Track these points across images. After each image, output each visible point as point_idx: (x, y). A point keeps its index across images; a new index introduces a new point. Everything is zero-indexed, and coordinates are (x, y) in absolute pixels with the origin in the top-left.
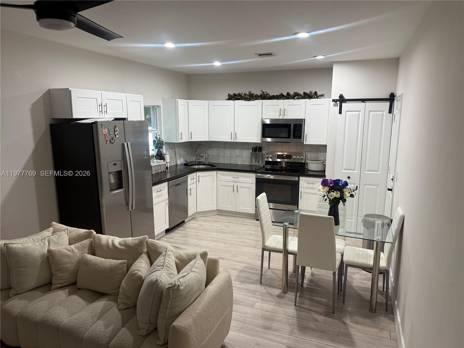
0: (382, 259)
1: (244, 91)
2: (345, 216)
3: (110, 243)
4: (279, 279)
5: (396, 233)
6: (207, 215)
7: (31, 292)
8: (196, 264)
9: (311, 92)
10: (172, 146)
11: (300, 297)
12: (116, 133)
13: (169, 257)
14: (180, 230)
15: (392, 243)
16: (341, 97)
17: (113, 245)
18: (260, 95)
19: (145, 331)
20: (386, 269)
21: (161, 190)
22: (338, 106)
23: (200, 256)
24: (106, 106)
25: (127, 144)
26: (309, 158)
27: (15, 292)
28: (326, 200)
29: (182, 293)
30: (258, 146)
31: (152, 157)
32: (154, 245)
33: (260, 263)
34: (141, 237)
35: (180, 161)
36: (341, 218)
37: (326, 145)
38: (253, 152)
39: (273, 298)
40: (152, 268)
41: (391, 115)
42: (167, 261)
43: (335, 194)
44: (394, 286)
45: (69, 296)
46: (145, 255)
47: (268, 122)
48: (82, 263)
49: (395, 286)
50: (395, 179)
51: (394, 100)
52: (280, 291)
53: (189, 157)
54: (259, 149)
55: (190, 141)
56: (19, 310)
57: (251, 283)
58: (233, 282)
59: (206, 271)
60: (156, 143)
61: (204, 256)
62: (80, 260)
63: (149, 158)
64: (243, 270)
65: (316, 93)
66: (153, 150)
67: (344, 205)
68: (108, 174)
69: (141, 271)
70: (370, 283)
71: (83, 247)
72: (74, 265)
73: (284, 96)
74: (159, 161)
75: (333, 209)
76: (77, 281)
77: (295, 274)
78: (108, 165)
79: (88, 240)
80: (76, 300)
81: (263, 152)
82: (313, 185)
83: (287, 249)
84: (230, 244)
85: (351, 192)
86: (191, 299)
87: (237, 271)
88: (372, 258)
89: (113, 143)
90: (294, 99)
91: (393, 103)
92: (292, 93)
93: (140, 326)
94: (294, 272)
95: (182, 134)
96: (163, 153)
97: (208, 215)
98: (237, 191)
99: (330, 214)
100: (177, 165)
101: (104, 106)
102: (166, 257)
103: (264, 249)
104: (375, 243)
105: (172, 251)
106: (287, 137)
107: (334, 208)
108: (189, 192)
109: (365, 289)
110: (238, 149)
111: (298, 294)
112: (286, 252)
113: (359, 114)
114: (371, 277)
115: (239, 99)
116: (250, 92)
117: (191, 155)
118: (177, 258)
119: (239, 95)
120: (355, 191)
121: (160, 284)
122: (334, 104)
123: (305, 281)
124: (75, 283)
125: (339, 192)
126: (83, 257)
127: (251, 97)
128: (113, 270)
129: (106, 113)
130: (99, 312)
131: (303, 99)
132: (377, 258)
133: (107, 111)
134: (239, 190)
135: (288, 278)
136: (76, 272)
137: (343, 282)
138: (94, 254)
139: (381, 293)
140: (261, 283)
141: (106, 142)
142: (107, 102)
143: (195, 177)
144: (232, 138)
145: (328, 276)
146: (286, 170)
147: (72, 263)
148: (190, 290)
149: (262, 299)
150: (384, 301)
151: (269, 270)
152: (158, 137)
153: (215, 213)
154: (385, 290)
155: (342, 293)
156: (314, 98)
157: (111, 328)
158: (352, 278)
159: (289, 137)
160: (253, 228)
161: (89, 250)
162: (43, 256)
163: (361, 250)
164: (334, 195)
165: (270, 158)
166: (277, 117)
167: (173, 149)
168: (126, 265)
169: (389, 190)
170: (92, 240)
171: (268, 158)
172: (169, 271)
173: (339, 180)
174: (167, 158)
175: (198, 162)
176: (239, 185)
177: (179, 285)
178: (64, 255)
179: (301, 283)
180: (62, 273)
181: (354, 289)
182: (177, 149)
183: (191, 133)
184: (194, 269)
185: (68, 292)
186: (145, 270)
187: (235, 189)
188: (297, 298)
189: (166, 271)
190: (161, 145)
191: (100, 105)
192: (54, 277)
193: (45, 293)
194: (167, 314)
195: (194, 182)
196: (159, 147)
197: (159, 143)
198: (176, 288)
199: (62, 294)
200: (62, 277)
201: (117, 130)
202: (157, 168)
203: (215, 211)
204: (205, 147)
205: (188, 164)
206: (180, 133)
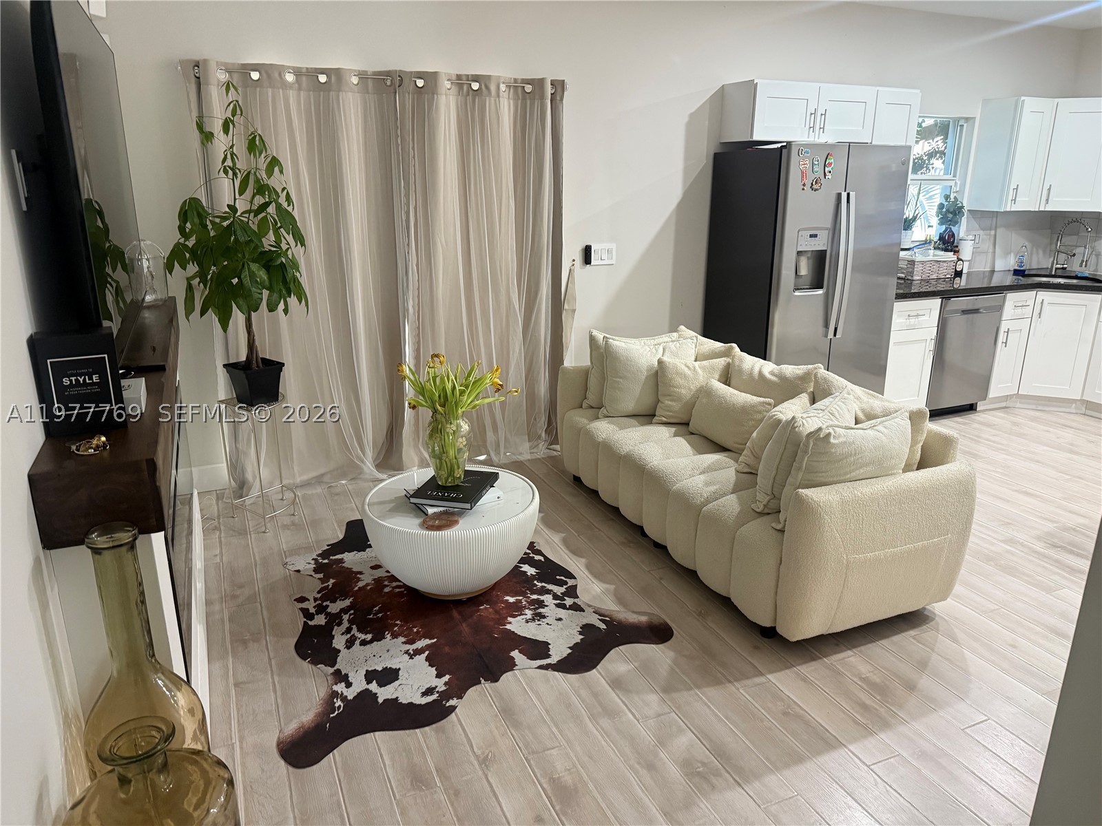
3: (757, 370)
6: (1047, 409)
7: (625, 418)
8: (887, 423)
10: (988, 219)
12: (827, 169)
13: (843, 402)
17: (760, 373)
19: (762, 506)
21: (918, 315)
23: (909, 413)
24: (825, 115)
25: (848, 194)
27: (605, 412)
29: (833, 450)
32: (827, 380)
34: (810, 367)
35: (1005, 263)
42: (835, 406)
45: (674, 436)
46: (806, 395)
48: (705, 392)
55: (1042, 209)
56: (604, 436)
62: (702, 387)
66: (933, 226)
68: (795, 254)
69: (785, 413)
71: (713, 368)
72: (692, 393)
74: (942, 253)
76: (690, 420)
78: (800, 235)
79: (723, 359)
80: (682, 444)
86: (854, 471)
89: (816, 190)
93: (757, 498)
95: (1017, 189)
96: (958, 235)
97: (1050, 408)
102: (837, 400)
108: (1002, 337)
117: (1044, 252)
124: (687, 424)
126: (708, 384)
128: (746, 410)
129: (822, 130)
130: (705, 465)
133: (826, 128)
136: (691, 405)
138: (727, 384)
141: (802, 187)
142: (829, 106)
143: (1031, 303)
147: (689, 388)
152: (953, 196)
153: (1076, 408)
157: (712, 488)
161: (720, 376)
162: (650, 368)
167: (991, 230)
168: (770, 408)
170: (731, 361)
172: (832, 420)
174: (967, 250)
175: (1056, 269)
177: (830, 434)
178: (679, 373)
180: (672, 400)
182: (1002, 232)
183: (1049, 189)
184: (879, 428)
185: (673, 431)
189: (825, 419)
190: (955, 214)
191: (811, 114)
192: (660, 404)
193: (643, 424)
194: (799, 480)
195: (1024, 314)
196: (950, 221)
197: (952, 210)
198: (821, 436)
199: (664, 432)
200: (670, 407)
201: (831, 164)
202: (929, 268)
203: (1076, 403)
204: (1087, 229)
205: (1024, 271)
206: (1013, 186)
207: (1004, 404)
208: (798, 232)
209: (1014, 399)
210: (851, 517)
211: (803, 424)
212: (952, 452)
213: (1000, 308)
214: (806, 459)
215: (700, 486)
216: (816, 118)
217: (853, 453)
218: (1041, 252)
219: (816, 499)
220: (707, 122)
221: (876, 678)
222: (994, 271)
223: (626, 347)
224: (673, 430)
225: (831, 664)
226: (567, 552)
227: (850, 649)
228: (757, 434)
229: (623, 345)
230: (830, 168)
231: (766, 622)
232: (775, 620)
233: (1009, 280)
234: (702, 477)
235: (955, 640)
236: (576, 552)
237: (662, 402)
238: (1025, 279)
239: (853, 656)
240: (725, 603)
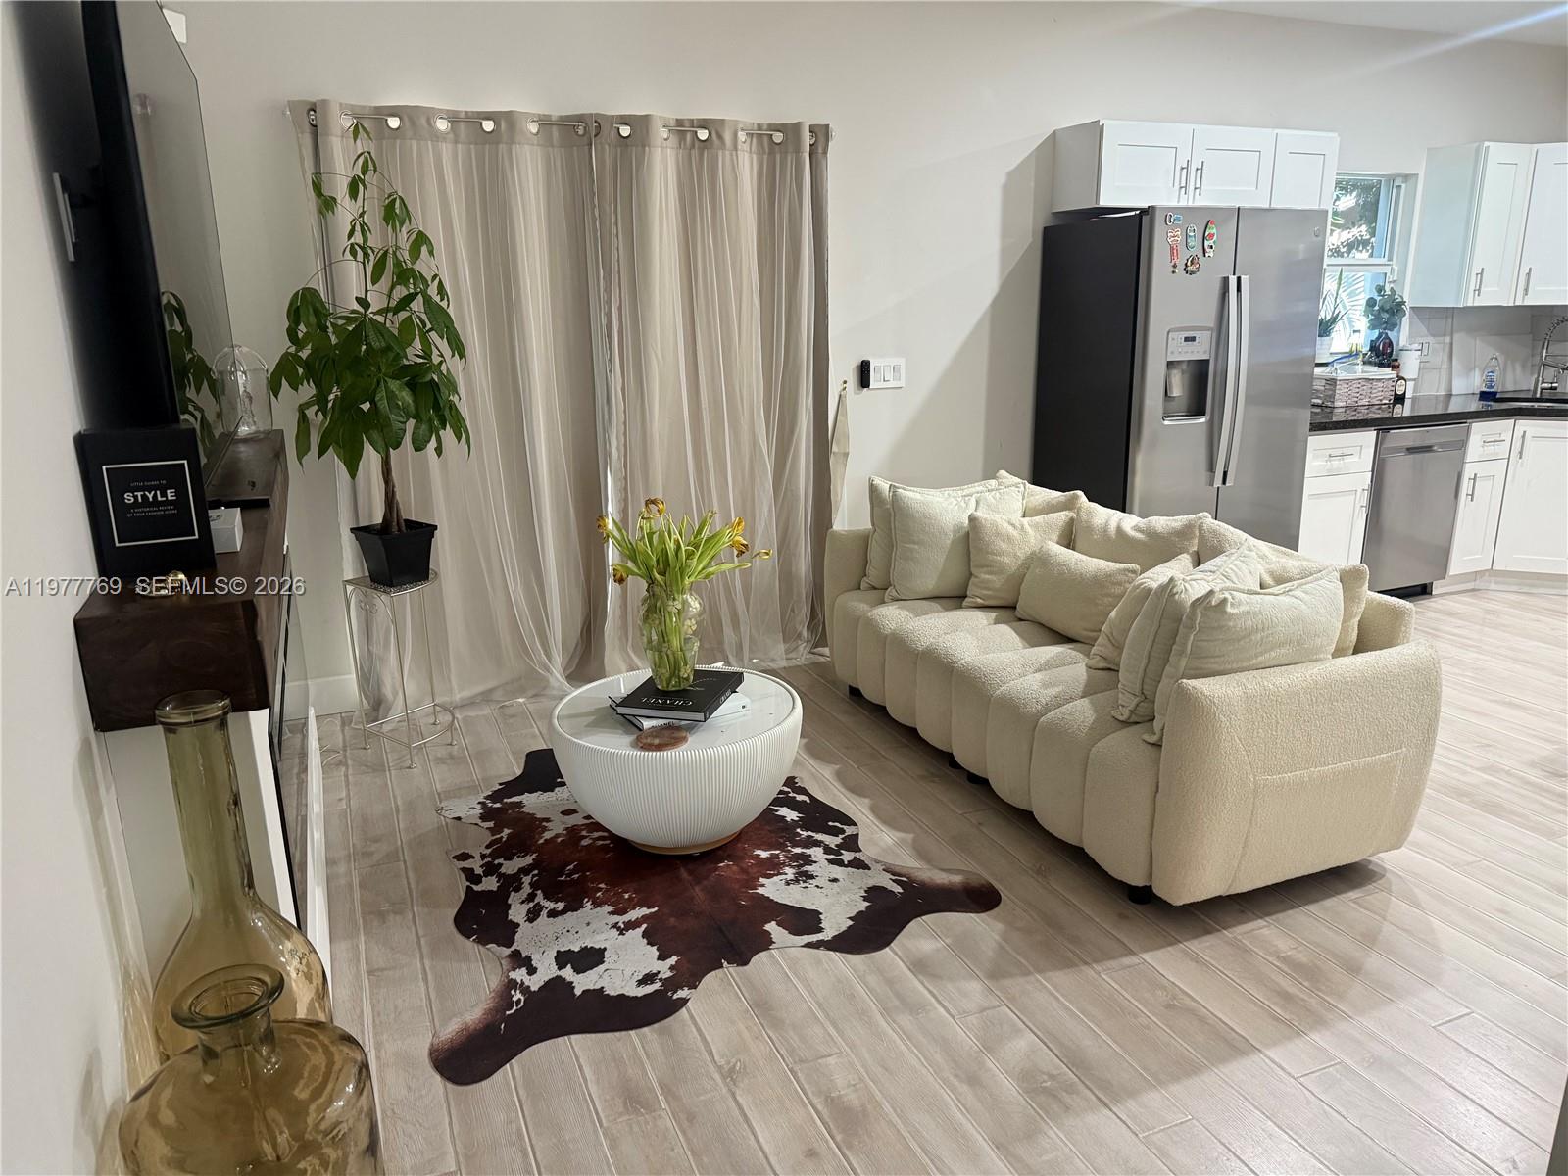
3: (1114, 526)
6: (1534, 591)
7: (923, 601)
8: (1311, 585)
10: (1441, 319)
12: (1207, 243)
13: (1242, 561)
17: (1119, 529)
19: (1127, 711)
21: (1344, 455)
24: (1202, 169)
25: (1239, 279)
27: (894, 593)
29: (1231, 624)
35: (1466, 386)
42: (1229, 566)
45: (995, 624)
46: (1188, 556)
48: (1039, 560)
53: (1509, 374)
55: (1518, 303)
56: (893, 626)
61: (1352, 576)
62: (1033, 553)
66: (1361, 331)
68: (1163, 365)
71: (1049, 526)
72: (1019, 562)
74: (1374, 368)
76: (1017, 601)
78: (1170, 339)
79: (1064, 512)
80: (1006, 632)
86: (1262, 654)
89: (1192, 273)
93: (1120, 701)
95: (1481, 274)
96: (1398, 344)
97: (1541, 590)
101: (1197, 169)
108: (1466, 487)
117: (1524, 367)
121: (1182, 596)
124: (1014, 607)
126: (1043, 549)
128: (1100, 584)
129: (1198, 191)
130: (1042, 660)
133: (1203, 187)
136: (1018, 580)
138: (1069, 546)
141: (1172, 269)
142: (1208, 157)
143: (1507, 436)
147: (1016, 555)
152: (1389, 287)
157: (1053, 691)
161: (1060, 537)
162: (958, 528)
167: (1445, 335)
170: (1075, 515)
172: (1226, 584)
174: (1410, 364)
175: (1542, 389)
177: (1226, 600)
178: (1000, 535)
180: (990, 573)
182: (1461, 339)
183: (1529, 274)
184: (1297, 594)
185: (993, 617)
189: (1216, 583)
190: (1393, 314)
191: (1183, 168)
192: (973, 579)
193: (947, 609)
194: (1182, 670)
195: (1498, 454)
196: (1386, 323)
197: (1387, 307)
198: (1213, 603)
199: (982, 618)
200: (988, 583)
201: (1213, 235)
202: (1358, 390)
205: (1495, 393)
206: (1476, 270)
207: (1470, 586)
208: (1168, 333)
209: (1486, 578)
210: (1260, 719)
211: (1186, 589)
212: (1404, 629)
213: (1462, 445)
214: (1192, 637)
215: (1035, 688)
216: (1189, 173)
217: (1260, 627)
218: (1518, 367)
219: (1207, 693)
220: (1032, 184)
221: (1302, 957)
222: (1451, 395)
223: (922, 499)
224: (993, 615)
225: (1235, 938)
226: (843, 790)
227: (1261, 918)
228: (1117, 614)
229: (918, 496)
230: (1212, 241)
231: (1137, 880)
232: (1150, 876)
233: (1474, 405)
234: (1038, 676)
235: (1416, 904)
236: (855, 790)
237: (976, 577)
238: (1495, 404)
239: (1265, 926)
240: (1077, 857)
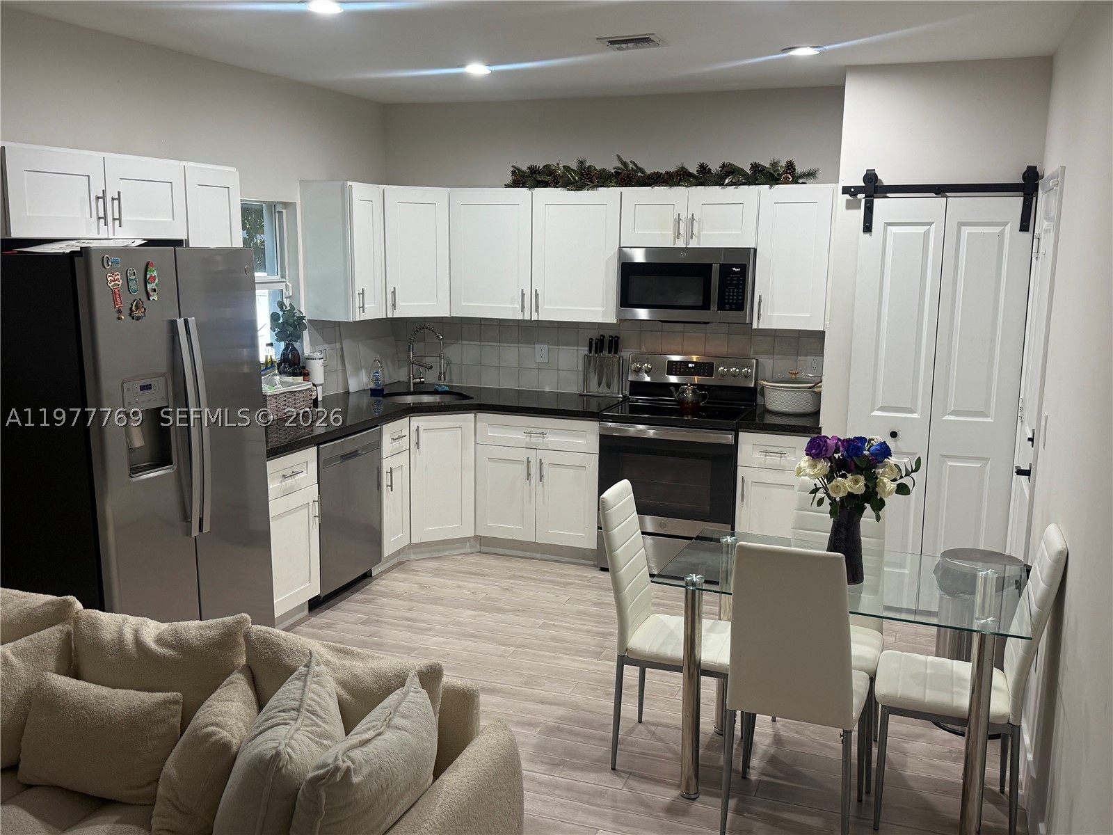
0: (998, 689)
1: (565, 158)
2: (880, 554)
3: (129, 636)
4: (671, 755)
5: (1042, 606)
6: (443, 554)
8: (403, 704)
9: (774, 164)
10: (331, 331)
11: (738, 811)
12: (149, 287)
13: (318, 683)
14: (358, 601)
15: (1031, 639)
16: (871, 177)
17: (138, 642)
18: (613, 171)
20: (1009, 723)
21: (294, 474)
22: (860, 208)
23: (417, 680)
24: (119, 199)
25: (186, 322)
26: (768, 373)
28: (820, 502)
29: (358, 796)
30: (608, 333)
31: (267, 368)
32: (268, 643)
33: (612, 703)
34: (229, 619)
35: (358, 382)
36: (867, 561)
37: (823, 333)
38: (590, 352)
39: (651, 815)
40: (262, 716)
41: (1027, 236)
42: (311, 695)
43: (850, 484)
44: (1035, 777)
47: (639, 257)
48: (40, 701)
49: (1037, 777)
50: (1039, 440)
51: (1037, 191)
52: (675, 793)
53: (386, 371)
54: (610, 342)
55: (390, 316)
57: (583, 769)
58: (524, 765)
59: (436, 726)
60: (281, 321)
61: (430, 677)
62: (29, 692)
63: (257, 370)
64: (558, 728)
65: (790, 166)
66: (271, 345)
67: (878, 518)
69: (227, 726)
70: (961, 766)
71: (41, 650)
73: (691, 175)
74: (290, 379)
75: (843, 530)
76: (19, 760)
77: (722, 738)
78: (125, 390)
79: (56, 627)
81: (622, 354)
82: (781, 457)
83: (697, 658)
84: (518, 646)
85: (901, 477)
87: (538, 730)
88: (965, 688)
89: (138, 318)
90: (723, 185)
91: (1034, 198)
92: (715, 167)
94: (721, 733)
95: (363, 294)
96: (303, 354)
97: (447, 553)
98: (541, 476)
99: (833, 547)
100: (347, 393)
101: (113, 199)
102: (309, 683)
103: (625, 659)
104: (976, 639)
105: (328, 663)
106: (700, 304)
107: (847, 530)
108: (386, 480)
109: (942, 787)
110: (543, 342)
111: (732, 803)
112: (693, 669)
113: (926, 234)
114: (963, 748)
115: (546, 184)
116: (581, 163)
117: (395, 363)
118: (343, 684)
119: (548, 170)
120: (912, 475)
121: (289, 767)
122: (847, 201)
123: (755, 762)
125: (862, 478)
126: (40, 684)
127: (585, 178)
128: (137, 723)
129: (117, 222)
131: (749, 185)
132: (981, 687)
133: (123, 218)
134: (545, 473)
135: (701, 751)
137: (874, 765)
138: (76, 675)
139: (995, 799)
140: (614, 769)
141: (117, 315)
142: (123, 187)
143: (406, 432)
144: (523, 307)
145: (825, 746)
146: (695, 409)
148: (384, 786)
149: (616, 820)
150: (1004, 823)
151: (640, 726)
152: (287, 302)
153: (471, 547)
154: (1007, 789)
155: (873, 799)
156: (786, 182)
158: (905, 753)
159: (706, 306)
160: (591, 595)
161: (58, 660)
163: (932, 663)
164: (845, 488)
165: (646, 372)
166: (669, 244)
167: (336, 342)
168: (179, 708)
169: (1020, 472)
170: (71, 628)
171: (638, 371)
173: (863, 440)
174: (317, 369)
175: (414, 384)
176: (547, 457)
177: (348, 769)
179: (741, 769)
181: (909, 788)
182: (347, 344)
183: (394, 293)
184: (397, 721)
186: (241, 724)
187: (535, 472)
188: (729, 814)
189: (306, 726)
190: (295, 327)
191: (98, 198)
195: (402, 447)
196: (290, 335)
197: (291, 321)
201: (155, 278)
202: (284, 403)
203: (470, 541)
204: (438, 337)
205: (382, 389)
206: (358, 290)
208: (122, 386)
209: (407, 552)
213: (378, 444)
214: (319, 824)
216: (106, 204)
222: (349, 393)
230: (154, 284)
233: (371, 405)
238: (387, 402)
